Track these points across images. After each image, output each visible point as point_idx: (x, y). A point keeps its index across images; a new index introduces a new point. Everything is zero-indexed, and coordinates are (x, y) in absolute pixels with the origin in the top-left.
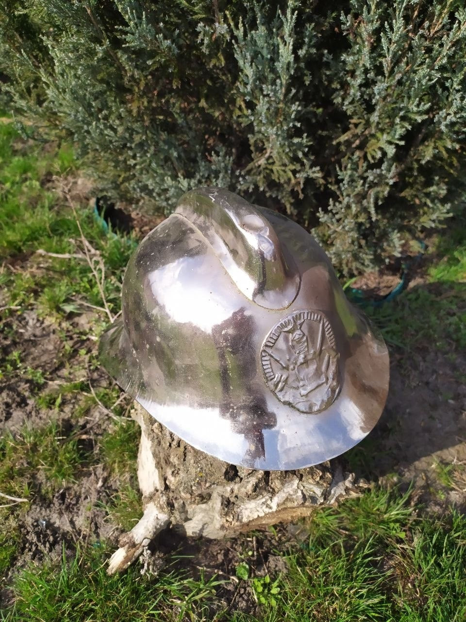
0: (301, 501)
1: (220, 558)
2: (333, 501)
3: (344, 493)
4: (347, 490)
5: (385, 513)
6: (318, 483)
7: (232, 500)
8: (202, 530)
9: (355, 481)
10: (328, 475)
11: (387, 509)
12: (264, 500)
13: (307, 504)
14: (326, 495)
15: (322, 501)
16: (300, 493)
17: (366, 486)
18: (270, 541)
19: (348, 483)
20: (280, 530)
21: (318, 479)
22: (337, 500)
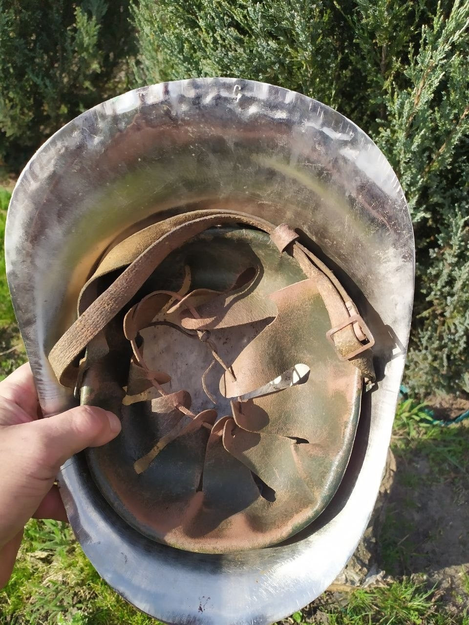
0: (344, 582)
2: (366, 586)
3: (375, 583)
4: (377, 581)
5: (410, 602)
6: (357, 573)
9: (385, 577)
10: (365, 569)
11: (411, 599)
13: (347, 584)
14: (362, 582)
15: (358, 585)
16: (344, 577)
17: (391, 581)
18: (320, 600)
19: (379, 577)
20: (328, 594)
21: (357, 570)
22: (369, 586)
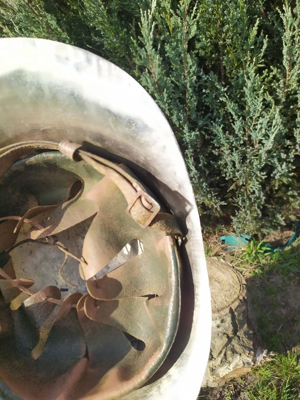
0: (242, 365)
1: (218, 396)
2: (259, 364)
3: (263, 359)
4: (264, 357)
5: (297, 366)
6: (248, 356)
7: (214, 368)
8: (207, 383)
9: (268, 353)
10: (252, 352)
11: (297, 364)
12: (226, 367)
13: (246, 366)
14: (254, 361)
15: (253, 364)
16: (241, 362)
18: (240, 385)
19: (264, 354)
20: (244, 380)
21: (247, 355)
22: (261, 363)
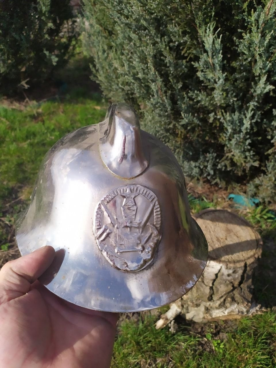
0: (237, 313)
1: (199, 330)
2: (250, 314)
3: (255, 312)
4: (257, 311)
5: (274, 323)
6: (245, 307)
7: (209, 308)
8: (193, 318)
9: (261, 308)
10: (250, 304)
12: (222, 310)
13: (240, 314)
14: (248, 312)
15: (246, 314)
16: (237, 310)
17: (265, 310)
18: (220, 327)
19: (257, 308)
20: (225, 323)
21: (245, 305)
22: (252, 314)
